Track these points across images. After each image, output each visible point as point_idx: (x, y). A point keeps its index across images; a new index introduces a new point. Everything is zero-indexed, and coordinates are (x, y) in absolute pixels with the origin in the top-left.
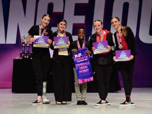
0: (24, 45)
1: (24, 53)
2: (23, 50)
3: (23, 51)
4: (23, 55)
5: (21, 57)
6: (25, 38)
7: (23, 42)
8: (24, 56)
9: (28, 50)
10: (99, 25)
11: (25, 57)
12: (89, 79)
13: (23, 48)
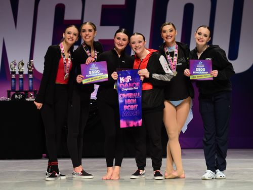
0: (13, 76)
1: (13, 90)
2: (13, 84)
3: (13, 86)
4: (12, 93)
5: (9, 96)
6: (15, 65)
7: (12, 72)
8: (14, 96)
9: (21, 84)
10: (140, 42)
11: (16, 96)
12: (137, 123)
13: (13, 81)
